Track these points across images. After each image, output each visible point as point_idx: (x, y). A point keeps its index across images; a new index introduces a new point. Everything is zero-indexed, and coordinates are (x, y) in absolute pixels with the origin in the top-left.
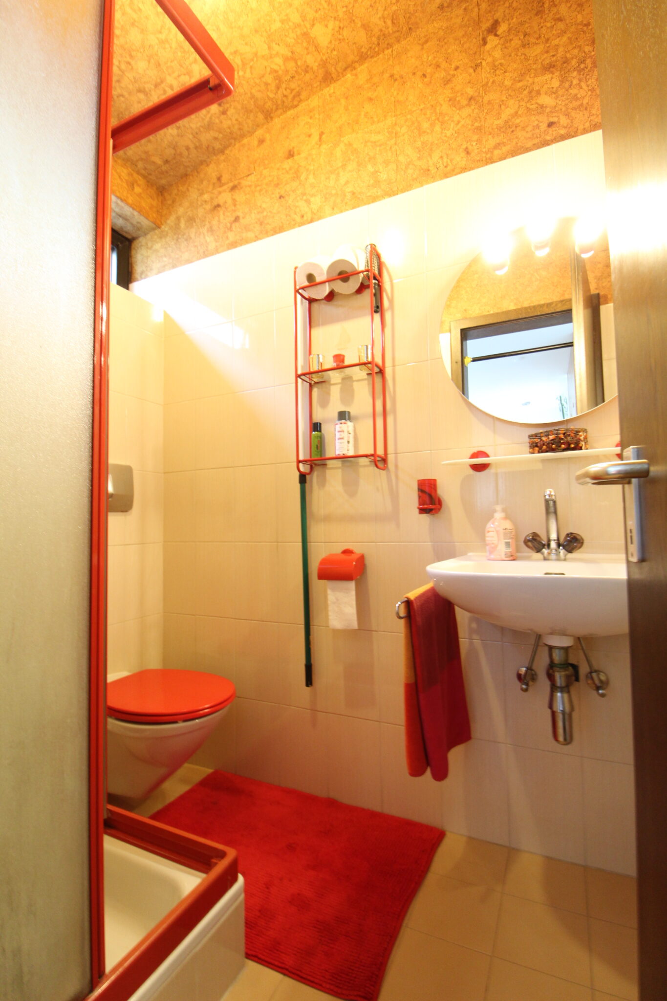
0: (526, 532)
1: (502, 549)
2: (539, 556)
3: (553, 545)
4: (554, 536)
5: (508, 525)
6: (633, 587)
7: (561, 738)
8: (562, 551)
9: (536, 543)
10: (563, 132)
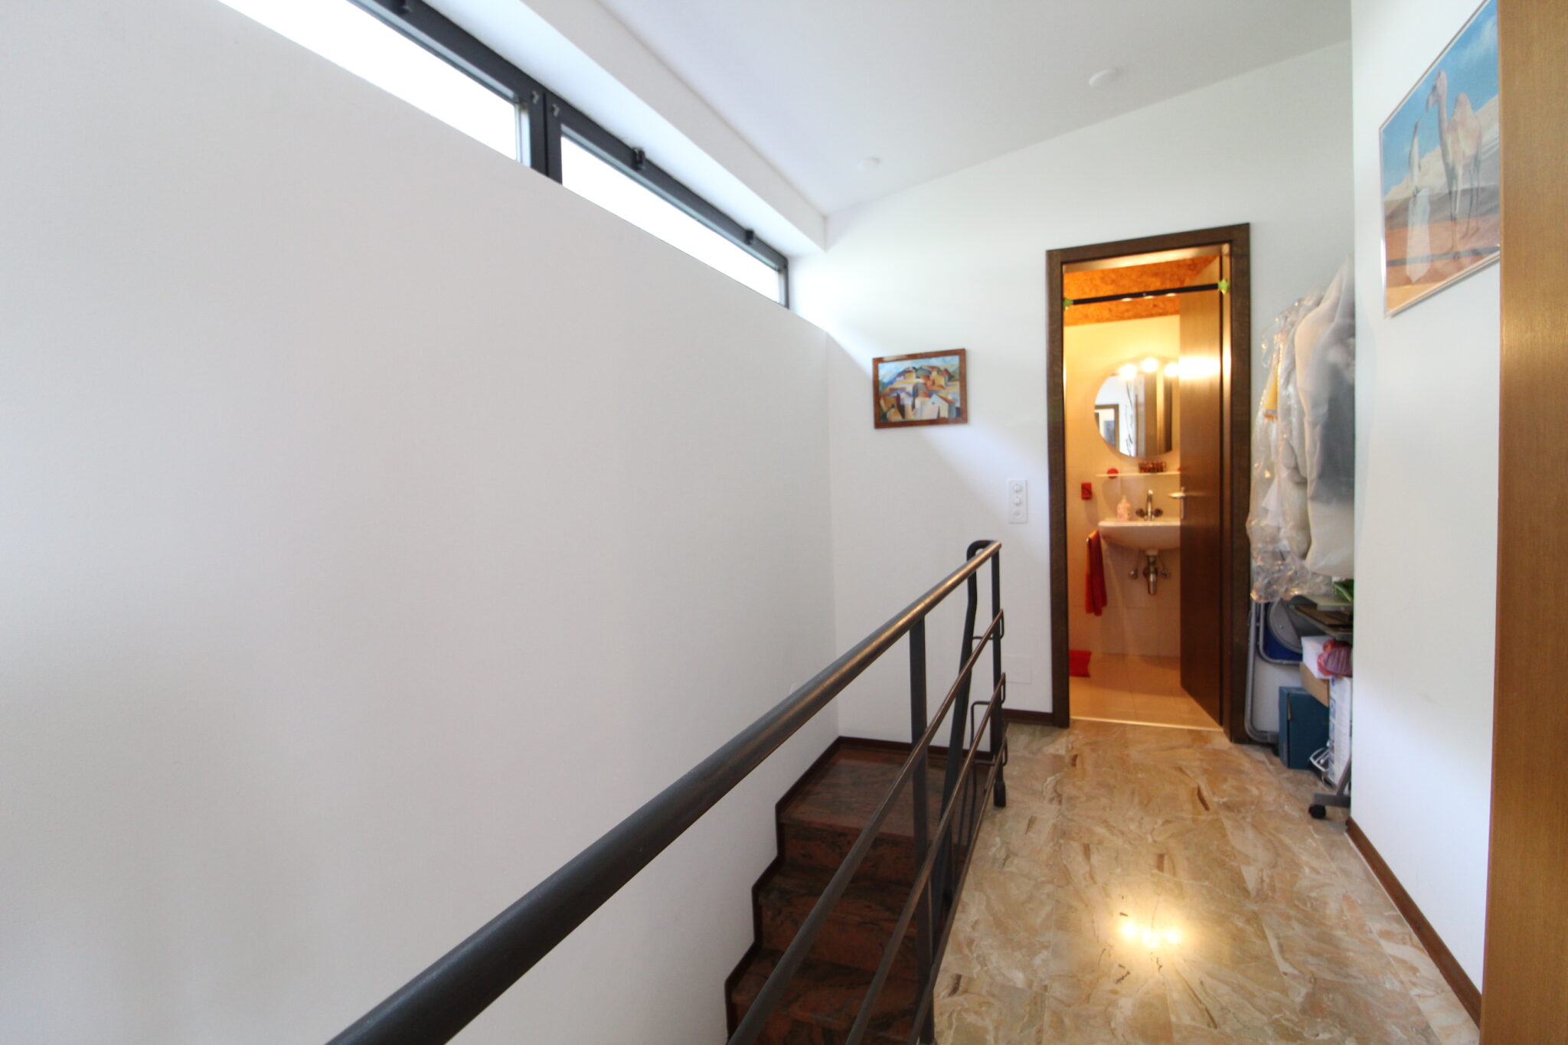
0: (1136, 507)
1: (1126, 516)
2: (1142, 519)
3: (1149, 514)
4: (1149, 510)
5: (1128, 505)
6: (1182, 528)
7: (1152, 592)
8: (1153, 517)
9: (1142, 513)
10: (1160, 311)
